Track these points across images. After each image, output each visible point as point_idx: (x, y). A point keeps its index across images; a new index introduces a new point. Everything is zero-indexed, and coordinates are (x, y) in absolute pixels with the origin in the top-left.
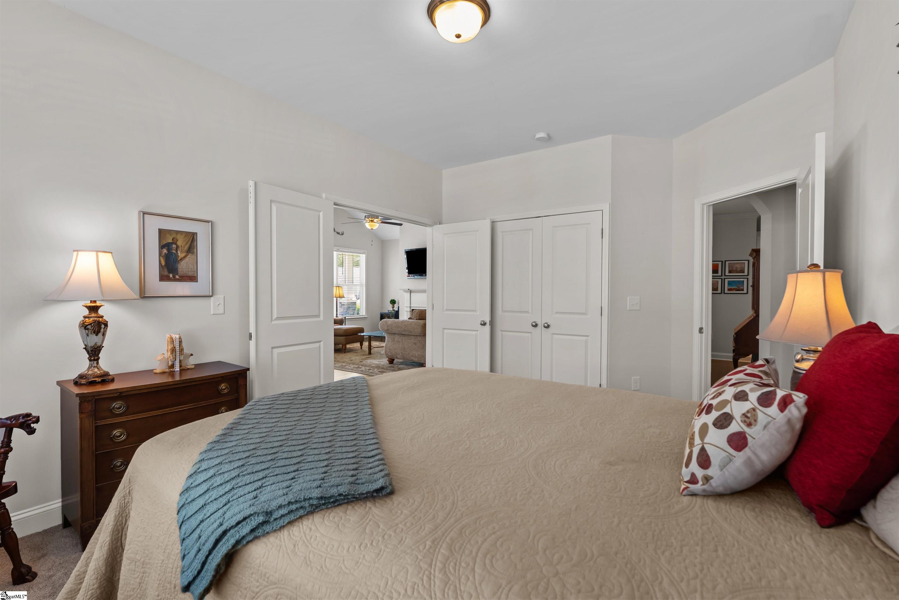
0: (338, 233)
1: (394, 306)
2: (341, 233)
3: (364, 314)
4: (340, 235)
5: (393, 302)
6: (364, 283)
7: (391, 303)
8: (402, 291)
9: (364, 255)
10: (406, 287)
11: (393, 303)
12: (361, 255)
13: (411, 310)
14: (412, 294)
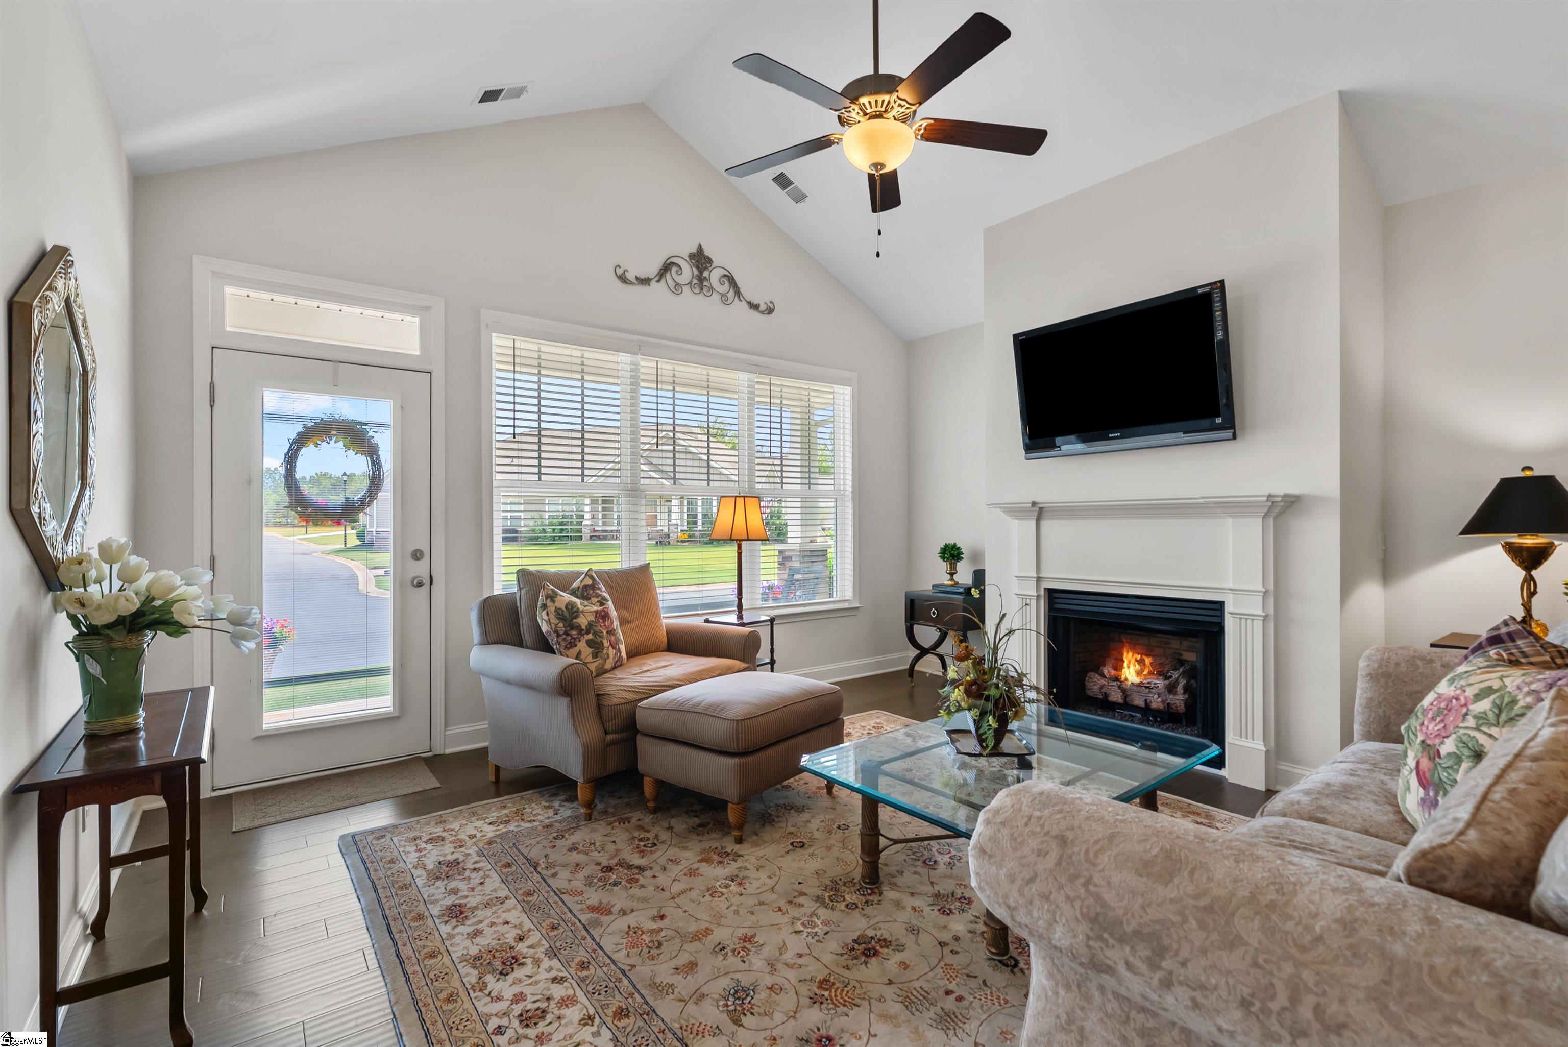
0: (754, 307)
1: (955, 568)
2: (763, 307)
3: (849, 594)
4: (762, 312)
5: (951, 554)
6: (849, 488)
7: (943, 558)
8: (998, 512)
9: (848, 390)
10: (1025, 496)
11: (953, 556)
12: (837, 388)
13: (1042, 592)
14: (1045, 524)
